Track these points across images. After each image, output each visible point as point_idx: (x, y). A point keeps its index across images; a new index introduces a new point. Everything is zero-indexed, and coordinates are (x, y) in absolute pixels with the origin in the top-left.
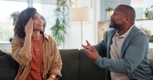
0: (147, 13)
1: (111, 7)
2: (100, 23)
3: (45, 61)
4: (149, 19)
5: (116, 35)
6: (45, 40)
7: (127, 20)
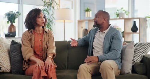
0: (118, 13)
1: (89, 8)
2: (80, 22)
3: (44, 48)
4: (120, 19)
5: (98, 31)
6: (44, 33)
7: (105, 20)
